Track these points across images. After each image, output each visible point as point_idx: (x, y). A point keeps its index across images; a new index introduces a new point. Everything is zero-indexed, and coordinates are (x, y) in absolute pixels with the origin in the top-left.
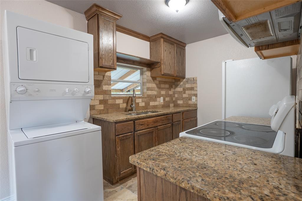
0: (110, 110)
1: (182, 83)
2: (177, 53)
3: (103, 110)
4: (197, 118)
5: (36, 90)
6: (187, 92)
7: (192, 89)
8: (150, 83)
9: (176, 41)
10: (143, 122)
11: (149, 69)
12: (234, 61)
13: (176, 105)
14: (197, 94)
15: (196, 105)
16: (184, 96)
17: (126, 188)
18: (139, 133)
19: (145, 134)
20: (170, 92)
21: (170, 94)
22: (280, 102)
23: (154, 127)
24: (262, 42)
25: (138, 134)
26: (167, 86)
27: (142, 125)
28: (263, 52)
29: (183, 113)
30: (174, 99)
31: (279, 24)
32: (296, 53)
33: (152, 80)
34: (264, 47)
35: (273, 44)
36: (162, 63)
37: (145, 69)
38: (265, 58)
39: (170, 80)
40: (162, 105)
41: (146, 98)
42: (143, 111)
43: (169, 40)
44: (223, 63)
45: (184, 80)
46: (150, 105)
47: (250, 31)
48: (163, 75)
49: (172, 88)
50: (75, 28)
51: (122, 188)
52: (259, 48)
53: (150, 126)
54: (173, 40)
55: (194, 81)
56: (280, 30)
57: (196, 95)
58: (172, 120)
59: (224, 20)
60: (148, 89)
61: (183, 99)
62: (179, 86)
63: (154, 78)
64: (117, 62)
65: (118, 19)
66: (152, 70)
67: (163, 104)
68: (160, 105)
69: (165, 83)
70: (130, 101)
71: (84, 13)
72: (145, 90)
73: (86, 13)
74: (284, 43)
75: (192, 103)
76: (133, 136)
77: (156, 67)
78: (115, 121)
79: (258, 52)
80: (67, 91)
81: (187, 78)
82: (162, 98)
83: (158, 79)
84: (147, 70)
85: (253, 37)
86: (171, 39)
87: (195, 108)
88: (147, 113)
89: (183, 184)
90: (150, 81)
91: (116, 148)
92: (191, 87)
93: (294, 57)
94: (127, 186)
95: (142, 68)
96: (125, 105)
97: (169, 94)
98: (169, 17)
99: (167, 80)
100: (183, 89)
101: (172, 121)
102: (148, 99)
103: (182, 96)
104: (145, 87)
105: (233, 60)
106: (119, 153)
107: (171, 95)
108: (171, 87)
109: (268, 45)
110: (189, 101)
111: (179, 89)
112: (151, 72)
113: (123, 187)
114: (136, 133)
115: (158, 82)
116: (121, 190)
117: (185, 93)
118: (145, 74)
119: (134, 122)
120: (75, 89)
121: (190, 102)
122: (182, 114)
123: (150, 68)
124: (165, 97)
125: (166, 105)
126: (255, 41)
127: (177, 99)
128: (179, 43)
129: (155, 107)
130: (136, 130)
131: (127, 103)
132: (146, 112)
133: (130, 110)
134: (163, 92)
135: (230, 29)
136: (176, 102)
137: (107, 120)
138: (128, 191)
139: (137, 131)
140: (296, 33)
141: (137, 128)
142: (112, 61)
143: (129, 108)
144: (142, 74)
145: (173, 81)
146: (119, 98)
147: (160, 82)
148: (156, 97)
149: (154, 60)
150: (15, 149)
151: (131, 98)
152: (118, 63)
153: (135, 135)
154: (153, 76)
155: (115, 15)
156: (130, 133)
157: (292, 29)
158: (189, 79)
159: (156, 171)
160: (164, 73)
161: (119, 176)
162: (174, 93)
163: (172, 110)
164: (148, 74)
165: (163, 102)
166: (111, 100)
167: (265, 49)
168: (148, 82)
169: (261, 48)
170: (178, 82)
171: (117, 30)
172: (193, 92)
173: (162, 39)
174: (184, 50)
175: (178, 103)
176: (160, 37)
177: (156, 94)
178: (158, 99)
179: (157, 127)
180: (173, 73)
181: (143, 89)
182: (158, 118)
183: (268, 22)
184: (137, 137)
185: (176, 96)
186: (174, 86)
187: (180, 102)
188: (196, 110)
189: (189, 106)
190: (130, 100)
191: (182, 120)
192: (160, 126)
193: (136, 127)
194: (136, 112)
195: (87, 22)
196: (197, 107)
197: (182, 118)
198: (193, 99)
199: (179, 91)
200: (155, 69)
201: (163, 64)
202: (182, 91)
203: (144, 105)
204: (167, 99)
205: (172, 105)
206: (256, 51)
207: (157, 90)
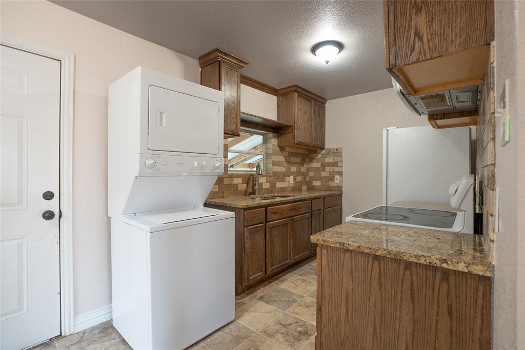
0: (226, 193)
1: (320, 156)
2: (314, 112)
3: (218, 193)
4: (342, 207)
5: (164, 163)
6: (327, 169)
7: (335, 164)
8: (277, 155)
9: (313, 97)
10: (276, 209)
11: (276, 135)
12: (400, 129)
13: (311, 188)
14: (342, 172)
15: (340, 188)
16: (323, 174)
17: (257, 299)
18: (272, 224)
19: (279, 226)
20: (302, 168)
21: (302, 171)
22: (458, 182)
23: (289, 217)
24: (437, 111)
25: (270, 226)
26: (299, 160)
27: (275, 213)
28: (437, 121)
29: (324, 199)
30: (308, 179)
31: (457, 97)
32: (476, 124)
33: (280, 152)
34: (439, 117)
35: (449, 114)
36: (296, 126)
37: (270, 135)
38: (439, 127)
39: (302, 151)
40: (292, 187)
41: (271, 176)
42: (270, 196)
43: (304, 94)
44: (385, 131)
45: (324, 151)
46: (277, 186)
47: (425, 101)
48: (296, 144)
49: (305, 162)
50: (186, 78)
51: (251, 299)
52: (433, 117)
53: (285, 216)
54: (310, 95)
55: (338, 153)
56: (458, 102)
57: (340, 174)
58: (311, 208)
59: (401, 92)
60: (275, 164)
61: (321, 179)
62: (316, 160)
63: (282, 148)
64: (241, 126)
65: (243, 67)
66: (280, 136)
67: (293, 185)
68: (290, 187)
69: (296, 155)
70: (251, 181)
71: (198, 58)
72: (270, 166)
73: (200, 58)
74: (461, 113)
75: (335, 185)
76: (264, 228)
77: (287, 132)
78: (245, 207)
79: (433, 122)
80: (196, 166)
81: (327, 149)
82: (292, 177)
83: (288, 149)
84: (274, 137)
85: (428, 106)
86: (307, 94)
87: (340, 193)
88: (274, 199)
89: (379, 251)
90: (277, 152)
91: (244, 244)
92: (334, 162)
93: (474, 128)
94: (258, 297)
95: (266, 134)
96: (245, 186)
97: (300, 172)
98: (312, 66)
99: (298, 151)
100: (321, 164)
101: (311, 210)
102: (274, 178)
103: (320, 174)
104: (270, 161)
105: (398, 128)
106: (248, 250)
107: (304, 172)
108: (303, 161)
109: (444, 114)
110: (330, 182)
111: (316, 165)
112: (278, 140)
113: (251, 297)
114: (268, 223)
115: (287, 154)
116: (250, 301)
117: (324, 170)
118: (269, 142)
119: (266, 209)
120: (204, 163)
121: (331, 184)
122: (323, 201)
123: (276, 133)
124: (296, 175)
125: (297, 188)
126: (429, 110)
127: (312, 179)
128: (318, 99)
129: (283, 189)
130: (268, 220)
131: (248, 184)
132: (273, 197)
133: (250, 194)
134: (294, 169)
135: (405, 100)
136: (310, 183)
137: (232, 206)
138: (261, 302)
139: (268, 222)
140: (474, 105)
141: (269, 218)
142: (235, 124)
143: (250, 190)
144: (265, 141)
145: (308, 153)
146: (238, 176)
147: (291, 154)
148: (284, 176)
149: (284, 122)
150: (151, 236)
151: (252, 177)
152: (241, 128)
153: (267, 226)
154: (282, 145)
155: (240, 62)
156: (260, 223)
157: (470, 102)
158: (330, 150)
159: (347, 246)
160: (298, 141)
161: (248, 282)
162: (308, 170)
163: (305, 194)
164: (274, 142)
165: (293, 182)
166: (227, 179)
167: (440, 119)
168: (274, 153)
169: (435, 117)
170: (314, 155)
171: (242, 82)
172: (336, 169)
173: (296, 93)
174: (324, 108)
175: (314, 185)
176: (293, 90)
177: (284, 171)
178: (287, 178)
179: (292, 217)
180: (309, 142)
181: (267, 163)
182: (294, 205)
183: (446, 95)
184: (269, 230)
185: (311, 174)
186: (307, 160)
187: (317, 183)
188: (341, 194)
189: (330, 189)
190: (250, 179)
191: (323, 208)
192: (296, 216)
193: (268, 216)
194: (259, 196)
195: (201, 69)
196: (341, 191)
197: (322, 205)
198: (335, 179)
199: (315, 168)
200: (285, 135)
201: (297, 128)
202: (320, 168)
203: (269, 187)
204: (299, 179)
205: (304, 188)
206: (429, 120)
207: (286, 165)
